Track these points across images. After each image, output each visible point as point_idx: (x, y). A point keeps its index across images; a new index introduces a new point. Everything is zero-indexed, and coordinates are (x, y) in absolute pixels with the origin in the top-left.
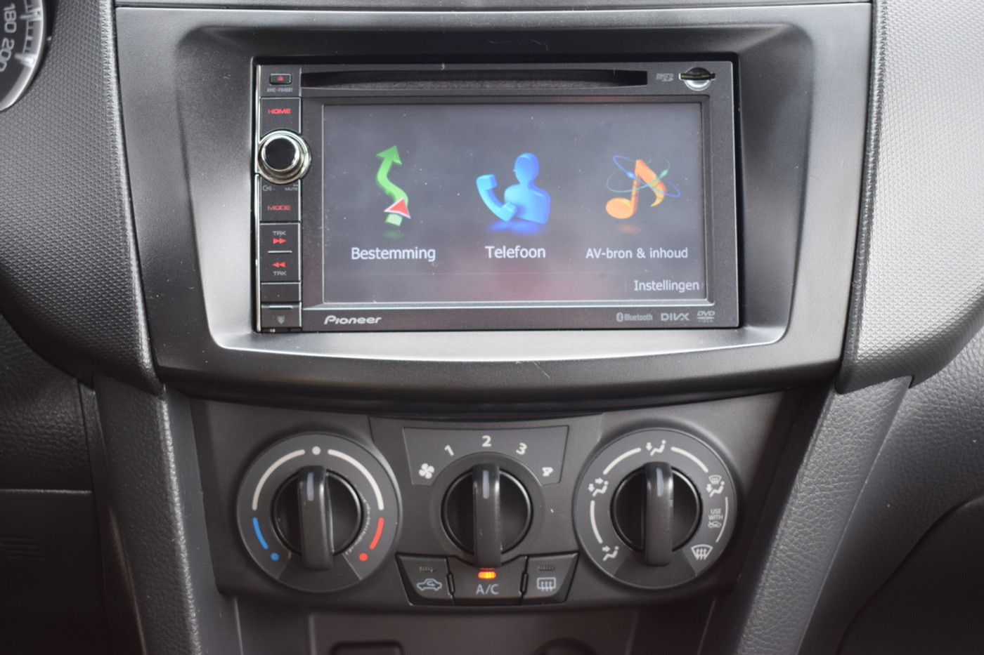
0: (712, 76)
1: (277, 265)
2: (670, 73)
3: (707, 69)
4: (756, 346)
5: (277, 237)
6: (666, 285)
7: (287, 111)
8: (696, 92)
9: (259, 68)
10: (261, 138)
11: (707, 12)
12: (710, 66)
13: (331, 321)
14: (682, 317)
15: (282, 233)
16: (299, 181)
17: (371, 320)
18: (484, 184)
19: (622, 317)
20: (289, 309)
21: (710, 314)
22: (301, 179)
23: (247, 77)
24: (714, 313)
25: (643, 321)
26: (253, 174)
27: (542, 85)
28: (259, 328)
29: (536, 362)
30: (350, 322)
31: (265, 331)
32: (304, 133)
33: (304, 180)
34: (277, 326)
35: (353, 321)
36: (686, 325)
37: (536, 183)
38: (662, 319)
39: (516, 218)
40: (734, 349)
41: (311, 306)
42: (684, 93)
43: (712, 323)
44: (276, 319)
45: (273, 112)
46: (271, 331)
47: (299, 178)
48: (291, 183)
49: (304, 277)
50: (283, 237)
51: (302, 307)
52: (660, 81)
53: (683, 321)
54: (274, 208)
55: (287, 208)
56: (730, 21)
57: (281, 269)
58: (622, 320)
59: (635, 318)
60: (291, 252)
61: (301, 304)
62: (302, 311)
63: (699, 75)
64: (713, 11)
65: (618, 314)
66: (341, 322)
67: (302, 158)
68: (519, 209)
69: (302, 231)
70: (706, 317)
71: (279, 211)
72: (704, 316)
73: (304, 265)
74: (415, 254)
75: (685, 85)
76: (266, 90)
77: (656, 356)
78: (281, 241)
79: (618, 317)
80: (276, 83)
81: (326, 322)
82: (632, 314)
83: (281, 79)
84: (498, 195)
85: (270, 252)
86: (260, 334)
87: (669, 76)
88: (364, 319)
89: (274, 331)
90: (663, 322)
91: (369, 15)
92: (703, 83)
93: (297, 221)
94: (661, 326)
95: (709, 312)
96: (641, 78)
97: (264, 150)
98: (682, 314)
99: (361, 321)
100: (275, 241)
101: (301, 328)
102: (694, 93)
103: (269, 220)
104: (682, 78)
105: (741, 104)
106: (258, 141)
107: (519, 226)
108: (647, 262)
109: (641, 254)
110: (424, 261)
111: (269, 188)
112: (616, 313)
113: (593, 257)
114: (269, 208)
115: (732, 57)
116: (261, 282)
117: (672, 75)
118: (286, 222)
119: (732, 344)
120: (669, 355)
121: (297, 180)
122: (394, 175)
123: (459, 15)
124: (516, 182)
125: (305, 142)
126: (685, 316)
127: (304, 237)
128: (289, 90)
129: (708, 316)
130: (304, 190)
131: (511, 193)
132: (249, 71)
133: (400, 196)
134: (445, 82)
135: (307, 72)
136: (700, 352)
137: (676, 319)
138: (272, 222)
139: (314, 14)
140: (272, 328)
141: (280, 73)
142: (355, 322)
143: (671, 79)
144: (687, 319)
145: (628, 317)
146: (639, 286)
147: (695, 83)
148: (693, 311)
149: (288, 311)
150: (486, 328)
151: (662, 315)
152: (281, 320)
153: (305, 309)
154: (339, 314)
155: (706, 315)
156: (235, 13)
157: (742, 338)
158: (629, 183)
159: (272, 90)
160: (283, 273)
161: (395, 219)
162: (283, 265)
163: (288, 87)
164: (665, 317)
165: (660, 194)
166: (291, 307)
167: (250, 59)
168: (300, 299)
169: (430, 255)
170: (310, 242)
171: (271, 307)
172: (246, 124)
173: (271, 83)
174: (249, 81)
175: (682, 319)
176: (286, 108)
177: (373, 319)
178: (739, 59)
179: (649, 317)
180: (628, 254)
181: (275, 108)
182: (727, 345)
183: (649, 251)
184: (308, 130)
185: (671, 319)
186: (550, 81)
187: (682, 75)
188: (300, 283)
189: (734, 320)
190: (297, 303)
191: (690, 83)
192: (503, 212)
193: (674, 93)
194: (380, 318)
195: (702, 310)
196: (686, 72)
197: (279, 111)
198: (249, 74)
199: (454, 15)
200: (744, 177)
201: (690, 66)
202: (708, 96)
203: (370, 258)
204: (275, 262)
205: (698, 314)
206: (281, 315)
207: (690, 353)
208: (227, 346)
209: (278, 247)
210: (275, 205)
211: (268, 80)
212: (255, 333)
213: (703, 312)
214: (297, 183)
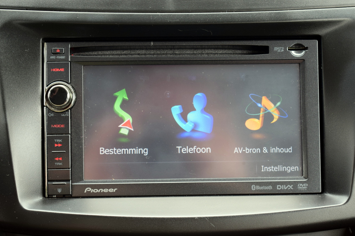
0: (306, 49)
1: (57, 159)
2: (282, 47)
3: (303, 44)
4: (332, 207)
5: (57, 143)
6: (280, 168)
7: (62, 70)
8: (297, 57)
9: (45, 44)
10: (47, 86)
11: (304, 12)
12: (305, 43)
13: (88, 190)
14: (289, 187)
15: (60, 141)
16: (70, 110)
17: (111, 190)
18: (176, 111)
19: (255, 187)
20: (64, 184)
21: (305, 186)
22: (71, 109)
23: (39, 50)
24: (307, 185)
25: (267, 190)
26: (43, 106)
27: (208, 52)
28: (47, 195)
29: (206, 217)
30: (99, 192)
31: (50, 196)
32: (72, 82)
33: (72, 109)
34: (57, 194)
35: (101, 191)
36: (291, 192)
37: (205, 110)
38: (278, 189)
39: (194, 130)
40: (319, 208)
41: (76, 182)
42: (290, 59)
43: (306, 191)
44: (57, 190)
45: (54, 70)
46: (54, 196)
47: (69, 109)
48: (65, 111)
49: (73, 165)
50: (60, 143)
51: (72, 183)
52: (276, 52)
53: (290, 190)
54: (55, 126)
55: (62, 126)
56: (317, 17)
57: (59, 161)
58: (255, 189)
59: (262, 188)
60: (65, 151)
61: (71, 181)
62: (71, 185)
63: (299, 48)
64: (307, 11)
65: (253, 186)
66: (94, 192)
67: (71, 95)
68: (196, 125)
69: (71, 138)
70: (303, 187)
71: (58, 128)
72: (301, 186)
73: (72, 159)
74: (137, 151)
75: (291, 53)
76: (50, 57)
77: (275, 213)
78: (59, 145)
79: (252, 188)
80: (55, 54)
81: (85, 192)
82: (260, 186)
83: (58, 51)
84: (184, 117)
85: (52, 152)
86: (47, 199)
87: (281, 49)
88: (108, 190)
89: (55, 196)
90: (278, 190)
91: (109, 15)
92: (301, 52)
93: (69, 134)
94: (277, 193)
95: (304, 185)
96: (265, 50)
97: (49, 92)
98: (289, 186)
99: (106, 190)
100: (56, 145)
101: (71, 195)
102: (296, 58)
103: (52, 133)
104: (289, 50)
105: (323, 65)
106: (46, 88)
107: (196, 135)
108: (269, 155)
109: (265, 150)
110: (141, 155)
111: (52, 115)
112: (252, 185)
113: (238, 152)
114: (52, 126)
115: (318, 38)
116: (48, 169)
117: (283, 48)
118: (62, 134)
119: (319, 206)
120: (283, 212)
121: (68, 110)
122: (124, 106)
123: (161, 15)
124: (194, 109)
125: (73, 87)
126: (291, 187)
127: (72, 142)
128: (63, 57)
129: (304, 186)
130: (72, 115)
131: (191, 116)
132: (40, 46)
133: (127, 117)
134: (153, 50)
135: (73, 46)
136: (300, 211)
137: (285, 188)
138: (54, 134)
139: (77, 14)
140: (54, 195)
141: (57, 47)
142: (102, 191)
143: (283, 51)
144: (292, 189)
145: (258, 188)
146: (264, 169)
147: (296, 53)
148: (295, 184)
149: (64, 185)
150: (177, 194)
151: (278, 186)
152: (59, 191)
153: (73, 184)
154: (93, 187)
155: (302, 186)
156: (31, 12)
157: (323, 201)
158: (259, 110)
159: (53, 57)
160: (60, 164)
161: (124, 131)
162: (60, 159)
163: (62, 56)
164: (279, 187)
165: (276, 116)
166: (65, 183)
167: (40, 39)
168: (70, 179)
169: (145, 152)
170: (76, 145)
171: (53, 183)
172: (38, 78)
173: (52, 53)
174: (40, 52)
175: (289, 189)
176: (61, 68)
177: (113, 190)
178: (322, 39)
179: (270, 188)
180: (258, 150)
181: (55, 68)
182: (316, 206)
183: (270, 148)
184: (74, 80)
185: (283, 189)
186: (212, 50)
187: (288, 47)
188: (70, 170)
189: (319, 189)
190: (69, 180)
191: (293, 53)
192: (187, 127)
193: (284, 59)
194: (117, 189)
195: (301, 183)
196: (291, 47)
197: (58, 70)
198: (40, 48)
199: (158, 15)
200: (325, 107)
201: (293, 43)
202: (304, 60)
203: (110, 153)
204: (56, 157)
205: (298, 186)
206: (59, 188)
207: (295, 211)
208: (29, 209)
209: (58, 148)
210: (56, 124)
211: (51, 52)
212: (44, 198)
213: (301, 185)
214: (69, 112)
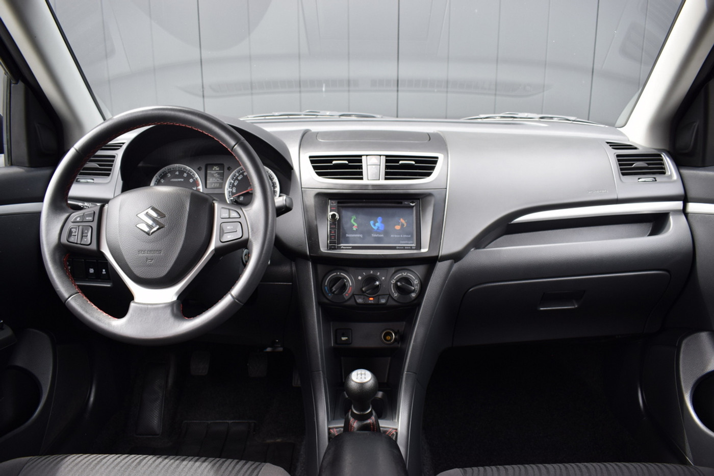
0: (415, 203)
6: (406, 242)
8: (412, 206)
9: (329, 200)
10: (330, 213)
12: (415, 200)
18: (372, 222)
22: (337, 221)
23: (327, 202)
26: (328, 220)
30: (346, 247)
31: (330, 249)
32: (338, 212)
37: (382, 222)
39: (378, 229)
41: (339, 244)
42: (410, 206)
45: (332, 208)
48: (335, 222)
49: (337, 239)
52: (405, 203)
56: (418, 192)
61: (337, 244)
63: (413, 202)
67: (337, 217)
68: (378, 227)
69: (337, 231)
73: (338, 237)
74: (358, 235)
77: (404, 254)
80: (332, 203)
81: (341, 247)
84: (374, 225)
92: (413, 204)
96: (401, 203)
97: (330, 215)
99: (348, 248)
104: (409, 203)
105: (421, 208)
107: (378, 231)
108: (402, 238)
109: (401, 236)
110: (360, 237)
111: (331, 223)
113: (392, 236)
116: (329, 240)
122: (354, 221)
124: (378, 222)
125: (338, 214)
128: (335, 204)
130: (338, 223)
131: (377, 224)
133: (356, 225)
134: (364, 203)
135: (338, 201)
141: (333, 202)
143: (407, 203)
146: (401, 242)
150: (371, 249)
154: (344, 246)
156: (325, 190)
158: (399, 223)
160: (333, 239)
161: (355, 229)
165: (405, 225)
166: (335, 245)
169: (361, 236)
171: (331, 245)
172: (327, 211)
176: (334, 208)
179: (402, 247)
180: (399, 236)
183: (403, 235)
191: (411, 204)
192: (375, 228)
193: (408, 206)
194: (352, 247)
201: (411, 201)
202: (414, 206)
203: (350, 236)
206: (333, 246)
208: (324, 251)
212: (328, 249)
